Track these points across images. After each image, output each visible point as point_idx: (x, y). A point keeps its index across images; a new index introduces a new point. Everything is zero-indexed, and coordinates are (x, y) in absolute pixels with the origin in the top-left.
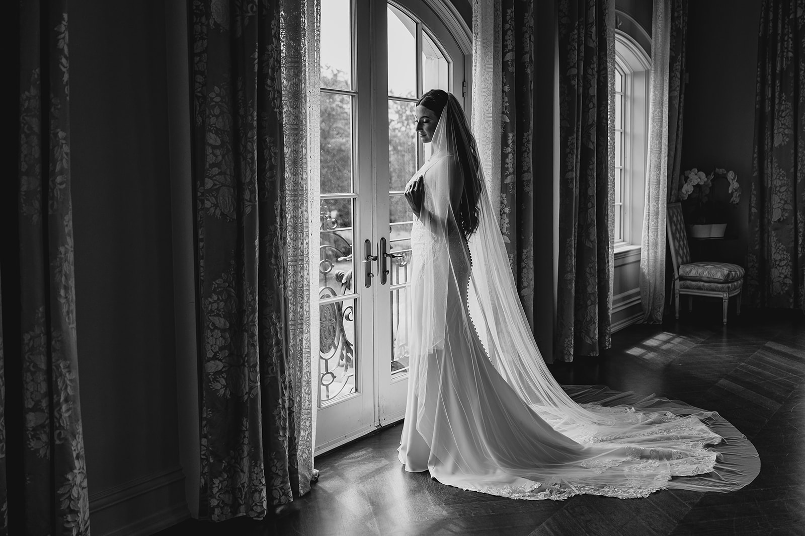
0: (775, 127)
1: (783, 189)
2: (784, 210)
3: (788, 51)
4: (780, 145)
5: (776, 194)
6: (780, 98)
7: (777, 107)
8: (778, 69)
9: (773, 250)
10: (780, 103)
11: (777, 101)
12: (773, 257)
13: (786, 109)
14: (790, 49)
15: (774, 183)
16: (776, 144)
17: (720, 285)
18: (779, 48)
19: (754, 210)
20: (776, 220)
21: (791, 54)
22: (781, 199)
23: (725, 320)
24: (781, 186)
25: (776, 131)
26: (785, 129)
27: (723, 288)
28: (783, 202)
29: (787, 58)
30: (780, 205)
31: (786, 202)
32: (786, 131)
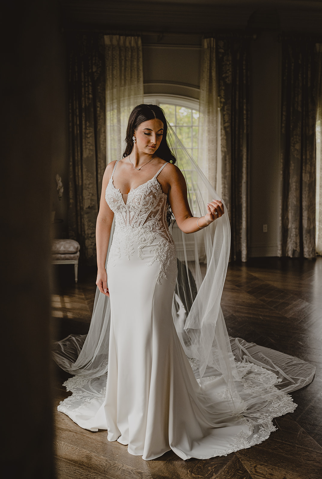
0: (84, 144)
1: (90, 186)
2: (92, 200)
3: (89, 94)
4: (88, 157)
5: (86, 189)
6: (86, 124)
7: (84, 131)
8: (83, 105)
9: (86, 227)
10: (86, 129)
11: (84, 127)
12: (86, 232)
13: (90, 133)
14: (90, 92)
15: (84, 182)
16: (85, 156)
17: (72, 256)
18: (83, 91)
19: (71, 201)
20: (87, 207)
21: (91, 96)
22: (90, 193)
23: (76, 279)
24: (89, 184)
25: (84, 147)
26: (90, 146)
27: (74, 257)
28: (91, 195)
29: (89, 98)
30: (89, 197)
31: (93, 195)
32: (91, 148)
